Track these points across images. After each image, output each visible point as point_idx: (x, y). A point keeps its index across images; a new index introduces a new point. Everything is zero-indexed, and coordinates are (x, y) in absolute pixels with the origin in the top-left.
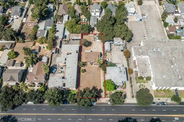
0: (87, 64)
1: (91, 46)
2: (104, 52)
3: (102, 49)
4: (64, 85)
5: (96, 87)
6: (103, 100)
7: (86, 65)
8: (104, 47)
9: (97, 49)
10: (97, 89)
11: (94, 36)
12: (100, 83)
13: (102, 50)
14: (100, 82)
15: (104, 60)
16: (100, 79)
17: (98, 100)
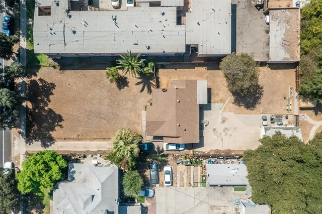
0: (150, 91)
1: (235, 107)
2: (207, 157)
3: (220, 148)
4: (45, 11)
5: (61, 126)
6: (19, 145)
7: (146, 88)
8: (228, 156)
9: (220, 127)
10: (53, 129)
11: (291, 118)
12: (74, 139)
13: (218, 151)
14: (79, 140)
15: (167, 156)
16: (91, 140)
17: (20, 133)
